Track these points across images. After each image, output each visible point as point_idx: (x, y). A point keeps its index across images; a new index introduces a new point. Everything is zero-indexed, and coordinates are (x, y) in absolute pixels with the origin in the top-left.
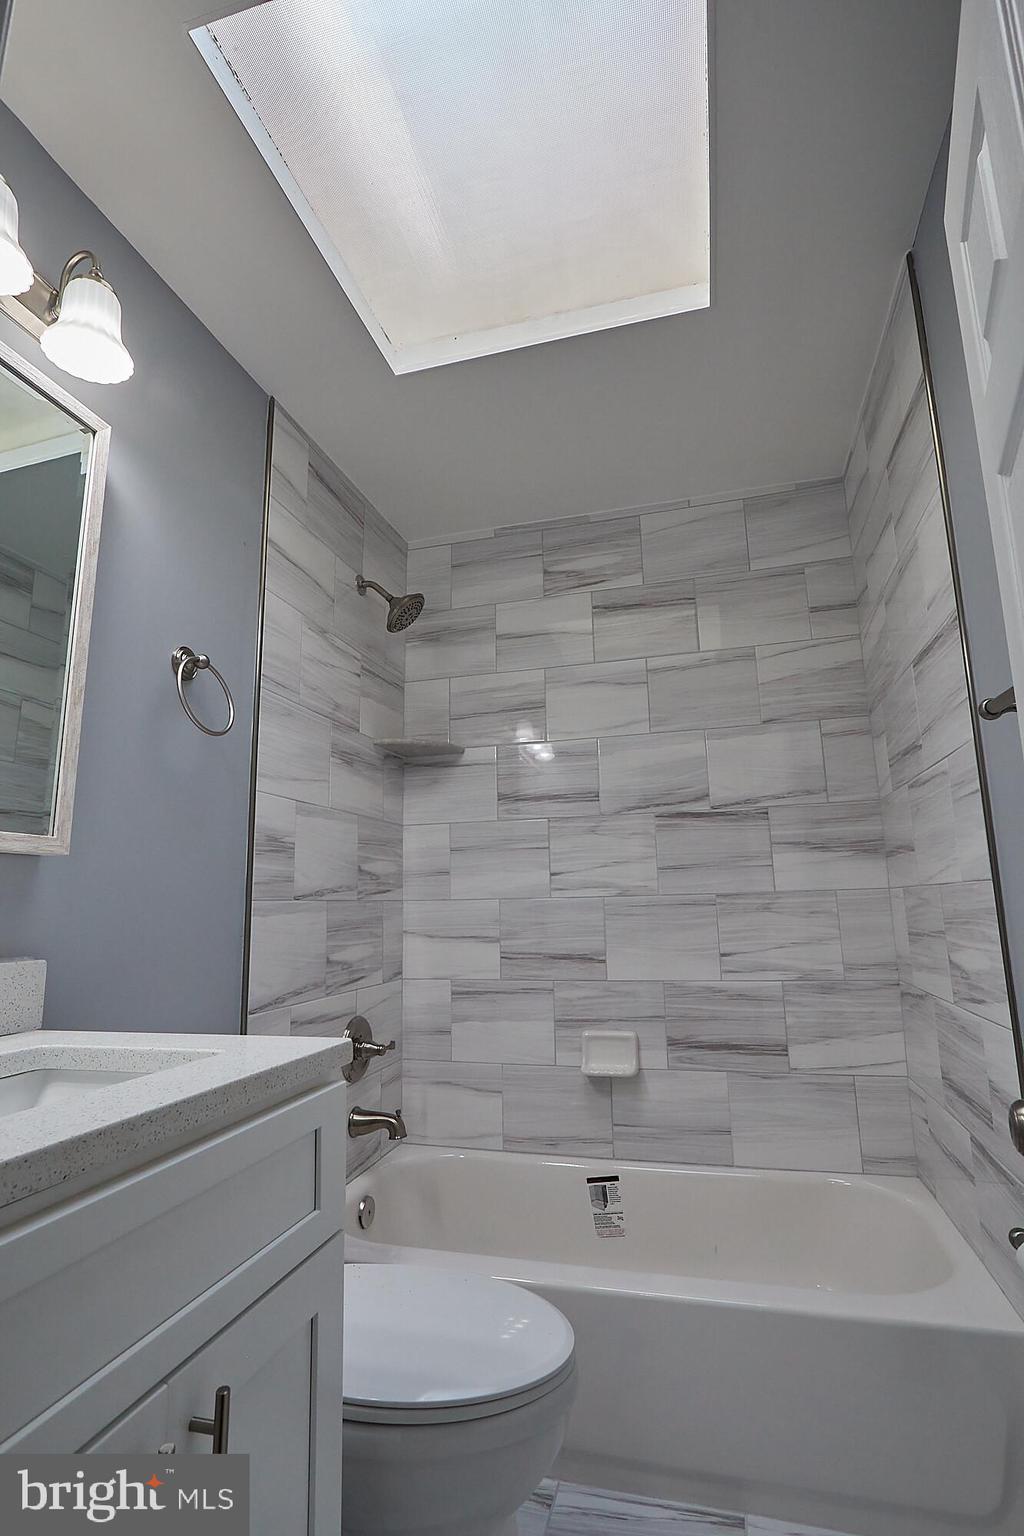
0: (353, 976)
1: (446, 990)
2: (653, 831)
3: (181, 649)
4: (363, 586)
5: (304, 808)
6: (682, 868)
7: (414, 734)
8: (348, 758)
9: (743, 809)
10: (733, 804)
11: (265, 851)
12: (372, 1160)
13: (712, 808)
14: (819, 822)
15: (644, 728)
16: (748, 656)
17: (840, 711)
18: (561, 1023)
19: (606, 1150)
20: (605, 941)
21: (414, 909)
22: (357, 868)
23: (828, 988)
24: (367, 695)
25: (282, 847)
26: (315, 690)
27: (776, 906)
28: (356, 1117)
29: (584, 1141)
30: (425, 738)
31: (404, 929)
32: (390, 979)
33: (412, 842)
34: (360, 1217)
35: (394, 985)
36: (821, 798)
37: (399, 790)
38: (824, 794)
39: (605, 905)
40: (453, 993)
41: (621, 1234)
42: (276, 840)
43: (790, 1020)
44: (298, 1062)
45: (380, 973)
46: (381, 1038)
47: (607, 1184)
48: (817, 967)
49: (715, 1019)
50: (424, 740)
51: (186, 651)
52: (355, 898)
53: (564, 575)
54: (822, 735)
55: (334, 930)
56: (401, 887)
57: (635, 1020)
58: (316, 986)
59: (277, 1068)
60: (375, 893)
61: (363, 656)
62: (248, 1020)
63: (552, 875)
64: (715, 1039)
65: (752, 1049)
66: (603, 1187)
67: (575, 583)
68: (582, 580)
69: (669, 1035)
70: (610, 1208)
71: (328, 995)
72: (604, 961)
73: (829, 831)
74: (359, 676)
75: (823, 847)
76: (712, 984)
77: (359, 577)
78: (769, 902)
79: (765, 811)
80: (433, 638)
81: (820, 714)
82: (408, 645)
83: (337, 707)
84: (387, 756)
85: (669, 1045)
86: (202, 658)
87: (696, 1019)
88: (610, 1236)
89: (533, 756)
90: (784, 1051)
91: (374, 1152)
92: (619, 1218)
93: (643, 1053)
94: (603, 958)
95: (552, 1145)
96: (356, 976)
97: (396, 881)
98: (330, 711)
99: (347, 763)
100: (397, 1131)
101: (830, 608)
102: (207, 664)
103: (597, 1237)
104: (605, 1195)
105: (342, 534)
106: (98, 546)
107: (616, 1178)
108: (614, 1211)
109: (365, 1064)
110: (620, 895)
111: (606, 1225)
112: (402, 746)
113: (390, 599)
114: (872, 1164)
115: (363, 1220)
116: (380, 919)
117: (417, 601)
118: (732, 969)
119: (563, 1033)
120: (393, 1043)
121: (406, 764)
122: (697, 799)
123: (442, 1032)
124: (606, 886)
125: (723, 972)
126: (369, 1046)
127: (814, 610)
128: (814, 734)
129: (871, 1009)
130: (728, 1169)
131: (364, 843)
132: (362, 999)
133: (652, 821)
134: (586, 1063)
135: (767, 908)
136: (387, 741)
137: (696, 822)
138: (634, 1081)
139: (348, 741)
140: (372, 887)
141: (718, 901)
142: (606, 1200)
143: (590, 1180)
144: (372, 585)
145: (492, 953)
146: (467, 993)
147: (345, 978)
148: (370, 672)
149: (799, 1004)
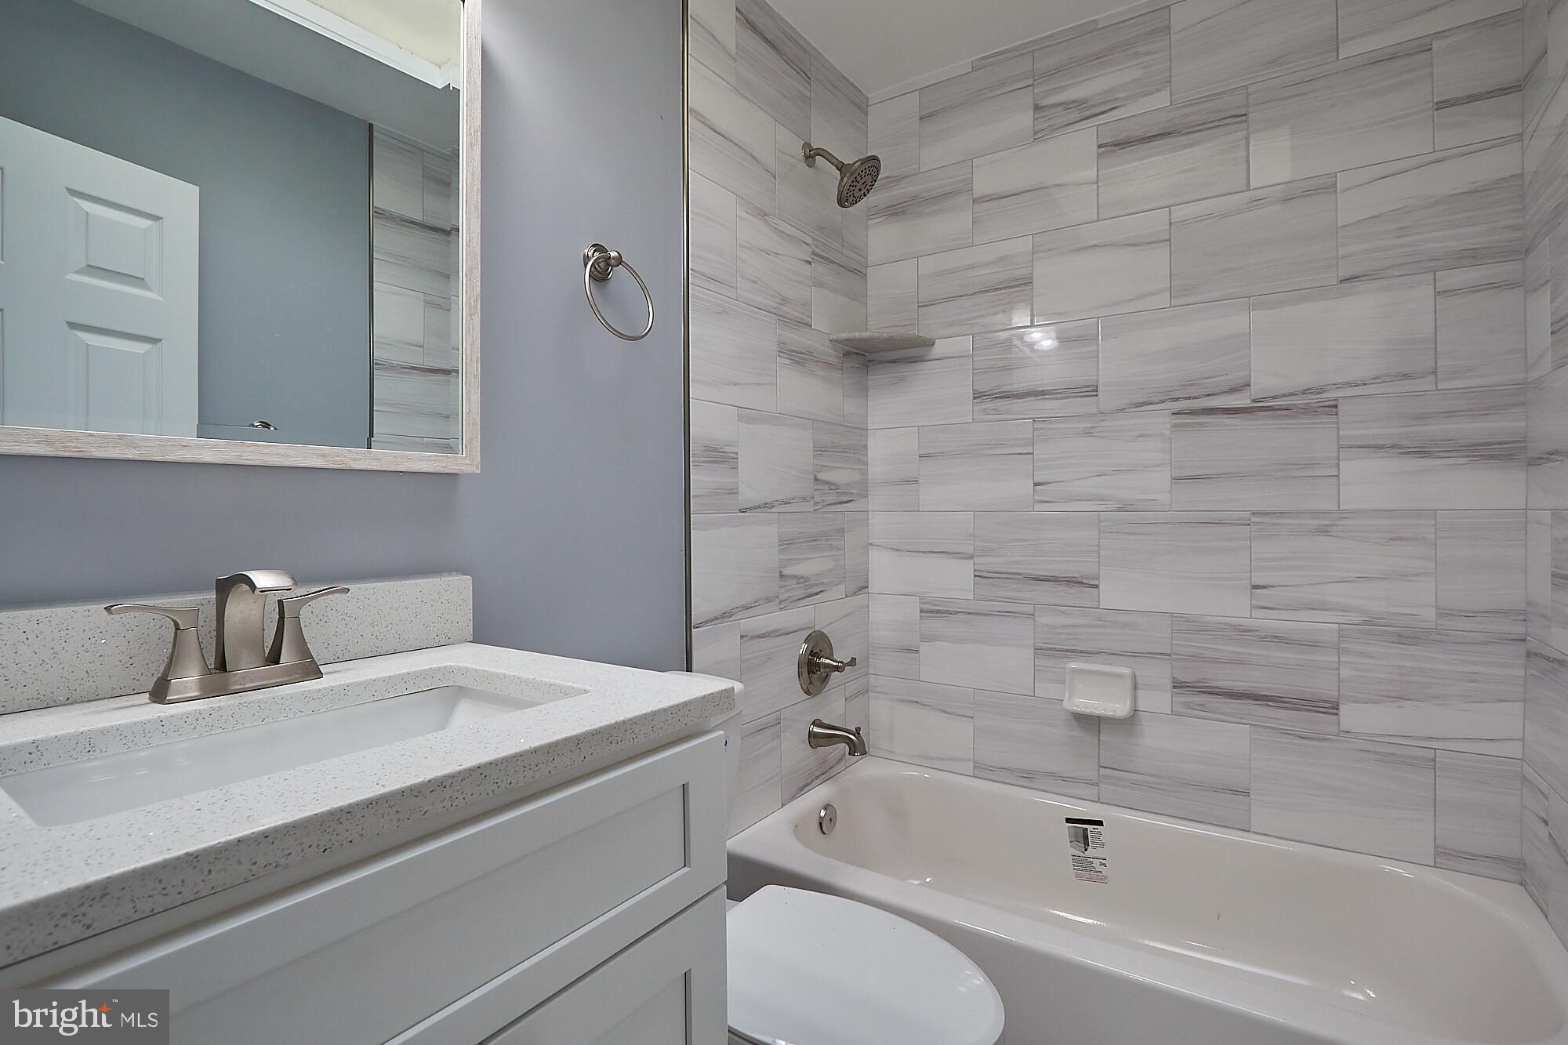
0: (811, 590)
1: (913, 609)
2: (1167, 432)
3: (593, 246)
4: (811, 155)
5: (748, 416)
6: (1207, 478)
7: (878, 326)
8: (799, 358)
9: (1300, 401)
10: (1286, 396)
11: (704, 462)
12: (837, 769)
13: (1254, 401)
14: (1422, 418)
15: (1163, 300)
16: (1327, 187)
17: (1471, 256)
18: (1039, 651)
19: (1091, 792)
20: (1099, 562)
21: (880, 522)
22: (813, 477)
23: (1408, 637)
24: (820, 284)
25: (723, 457)
26: (755, 282)
27: (1334, 528)
28: (816, 730)
29: (1065, 779)
30: (887, 330)
31: (870, 541)
32: (855, 594)
33: (879, 448)
34: (821, 824)
35: (860, 599)
36: (1426, 384)
37: (863, 391)
38: (1432, 378)
39: (1100, 522)
40: (921, 611)
41: (1103, 880)
42: (715, 450)
43: (1345, 673)
44: (655, 713)
45: (842, 587)
46: (841, 655)
47: (1090, 827)
48: (1396, 610)
49: (1241, 663)
50: (886, 333)
51: (598, 248)
52: (812, 509)
53: (1060, 109)
54: (1437, 294)
55: (786, 544)
56: (866, 496)
57: (1133, 655)
58: (768, 600)
59: (624, 722)
60: (835, 504)
61: (814, 239)
62: (693, 634)
63: (1036, 484)
64: (1239, 685)
65: (1287, 702)
66: (1083, 829)
67: (1075, 116)
68: (1084, 111)
69: (1174, 676)
70: (1090, 852)
71: (781, 609)
72: (1097, 586)
73: (1435, 429)
74: (810, 263)
75: (1422, 452)
76: (1235, 621)
77: (807, 146)
78: (1326, 525)
79: (1332, 403)
80: (897, 211)
81: (1436, 263)
82: (870, 222)
83: (784, 301)
84: (847, 354)
85: (1174, 687)
86: (613, 254)
87: (1213, 660)
88: (1090, 880)
89: (1031, 346)
90: (1333, 708)
91: (838, 763)
92: (1102, 864)
93: (1140, 693)
94: (1096, 582)
95: (1028, 777)
96: (814, 590)
97: (863, 489)
98: (776, 305)
99: (797, 362)
100: (857, 747)
101: (1472, 98)
102: (619, 261)
103: (1075, 879)
104: (1086, 838)
105: (784, 96)
106: (479, 134)
107: (1100, 823)
108: (1096, 856)
109: (825, 680)
110: (1119, 510)
111: (1083, 866)
112: (866, 340)
113: (841, 167)
114: (1446, 856)
115: (824, 828)
116: (841, 532)
117: (872, 165)
118: (1268, 605)
119: (1043, 662)
120: (854, 659)
121: (870, 361)
122: (1233, 390)
123: (909, 650)
124: (1103, 499)
125: (1252, 607)
126: (828, 661)
127: (1442, 105)
128: (1424, 293)
129: (1473, 668)
130: (1246, 834)
131: (820, 450)
132: (822, 614)
133: (1168, 420)
134: (1070, 696)
135: (1324, 531)
136: (844, 336)
137: (1228, 420)
138: (1129, 723)
139: (799, 339)
140: (831, 498)
141: (1254, 519)
142: (1086, 843)
143: (1068, 820)
144: (821, 153)
145: (966, 570)
146: (937, 612)
147: (801, 593)
148: (823, 257)
149: (1361, 654)
